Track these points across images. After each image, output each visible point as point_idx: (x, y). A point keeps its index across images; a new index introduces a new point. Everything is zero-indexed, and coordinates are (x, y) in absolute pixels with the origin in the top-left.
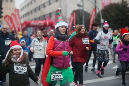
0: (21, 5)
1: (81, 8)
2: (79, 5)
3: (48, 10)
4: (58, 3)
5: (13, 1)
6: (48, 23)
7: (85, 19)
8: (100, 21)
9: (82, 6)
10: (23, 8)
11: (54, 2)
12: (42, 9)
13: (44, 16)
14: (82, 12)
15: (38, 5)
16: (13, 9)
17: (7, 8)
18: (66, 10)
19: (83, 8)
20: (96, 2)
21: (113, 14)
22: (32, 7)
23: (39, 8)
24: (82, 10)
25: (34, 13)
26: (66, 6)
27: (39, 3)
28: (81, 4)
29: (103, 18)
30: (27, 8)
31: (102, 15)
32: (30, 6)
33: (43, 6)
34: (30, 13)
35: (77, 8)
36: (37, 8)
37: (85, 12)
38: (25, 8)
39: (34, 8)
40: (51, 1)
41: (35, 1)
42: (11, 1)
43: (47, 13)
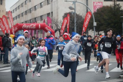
1: (73, 11)
2: (71, 8)
3: (40, 12)
4: (49, 5)
5: (3, 4)
6: (40, 26)
8: (93, 24)
9: (74, 9)
12: (33, 12)
13: (35, 18)
14: (74, 15)
15: (29, 8)
16: (3, 11)
18: (58, 13)
19: (75, 11)
21: (106, 17)
22: (23, 10)
24: (74, 13)
26: (58, 9)
27: (30, 5)
28: (73, 7)
29: (95, 22)
30: (18, 10)
31: (95, 18)
32: (21, 8)
33: (34, 8)
34: (21, 15)
35: (68, 11)
36: (28, 10)
37: (76, 14)
38: (16, 10)
39: (25, 11)
40: (42, 4)
41: (26, 4)
42: (1, 4)
43: (38, 16)
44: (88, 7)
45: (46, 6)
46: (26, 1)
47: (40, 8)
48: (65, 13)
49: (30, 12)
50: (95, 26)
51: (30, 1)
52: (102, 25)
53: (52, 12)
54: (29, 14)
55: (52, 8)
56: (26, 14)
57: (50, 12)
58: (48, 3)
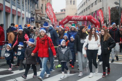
1: (118, 5)
2: (116, 3)
6: (87, 17)
10: (80, 8)
12: (91, 8)
14: (118, 9)
15: (89, 6)
16: (75, 9)
17: (71, 9)
22: (85, 7)
24: (119, 7)
25: (86, 11)
26: (107, 5)
28: (118, 2)
30: (82, 8)
33: (91, 5)
35: (115, 6)
39: (86, 8)
40: (97, 2)
41: (87, 2)
42: (74, 4)
45: (99, 3)
46: (87, 1)
47: (95, 5)
48: (112, 7)
49: (89, 9)
53: (103, 8)
54: (88, 10)
55: (103, 5)
56: (87, 10)
57: (101, 7)
58: (100, 1)
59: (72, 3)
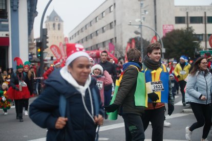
0: (70, 32)
1: (139, 36)
2: (136, 33)
3: (102, 38)
4: (113, 30)
5: (61, 29)
7: (143, 48)
9: (141, 34)
10: (73, 36)
11: (108, 29)
12: (94, 38)
13: (97, 45)
14: (140, 40)
15: (90, 33)
16: (61, 37)
17: (55, 37)
18: (122, 38)
19: (141, 36)
20: (156, 29)
21: (176, 42)
22: (83, 35)
23: (91, 36)
24: (140, 38)
25: (85, 43)
26: (122, 34)
27: (91, 30)
28: (139, 31)
29: (164, 47)
30: (77, 36)
32: (80, 34)
33: (95, 33)
34: (81, 42)
35: (134, 36)
36: (89, 36)
37: (143, 40)
38: (75, 36)
39: (85, 36)
40: (104, 28)
41: (86, 29)
42: (59, 29)
43: (100, 42)
44: (157, 33)
46: (86, 26)
47: (102, 34)
48: (130, 38)
49: (91, 38)
50: (164, 53)
51: (91, 25)
52: (172, 51)
53: (116, 38)
55: (115, 33)
56: (86, 40)
58: (111, 28)
59: (57, 27)
